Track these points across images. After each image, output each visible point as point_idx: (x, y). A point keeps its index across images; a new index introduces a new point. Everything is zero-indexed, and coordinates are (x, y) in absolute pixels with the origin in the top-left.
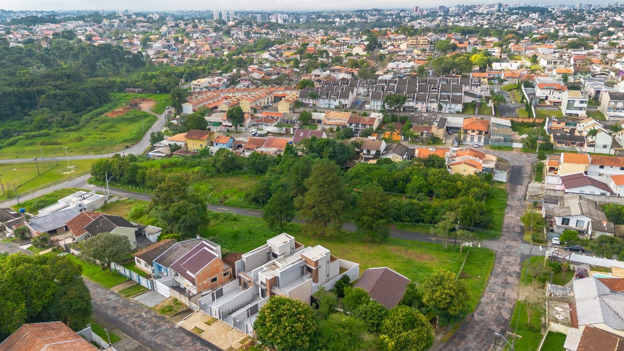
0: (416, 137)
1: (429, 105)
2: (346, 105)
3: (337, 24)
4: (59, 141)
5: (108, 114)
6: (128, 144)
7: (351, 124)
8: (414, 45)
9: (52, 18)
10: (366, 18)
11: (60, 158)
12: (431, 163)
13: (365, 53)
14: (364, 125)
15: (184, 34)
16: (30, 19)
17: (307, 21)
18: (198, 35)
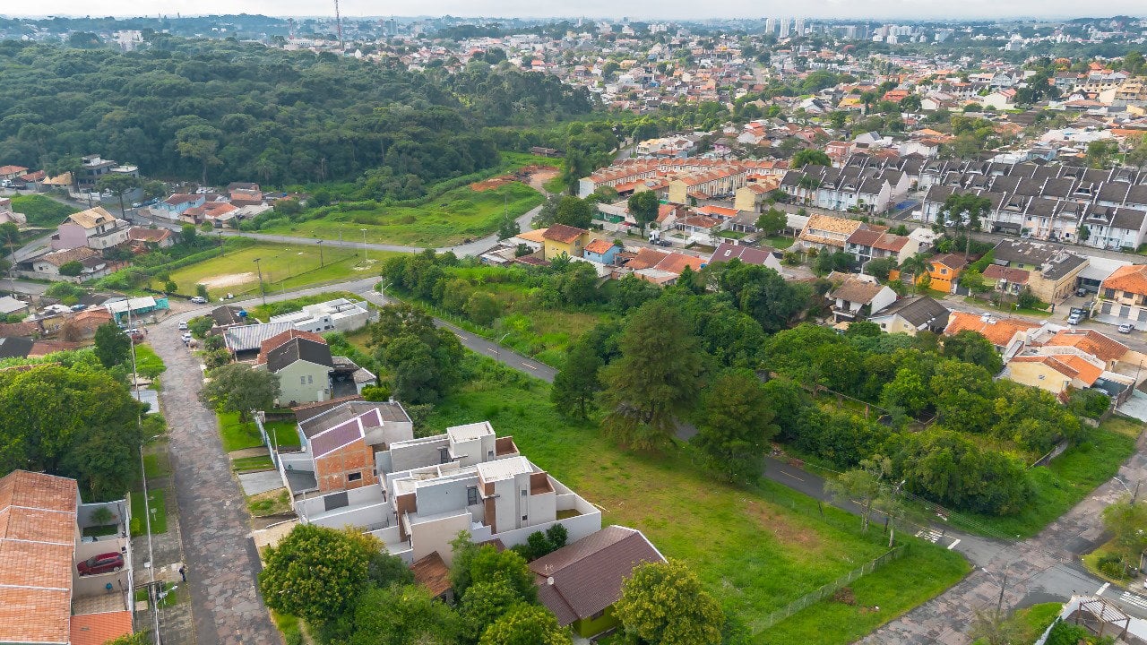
0: (985, 290)
1: (1058, 224)
2: (873, 206)
3: (1008, 47)
4: (380, 219)
5: (474, 185)
6: (471, 237)
7: (854, 246)
8: (1133, 94)
9: (494, 30)
10: (1086, 36)
11: (364, 245)
12: (959, 347)
13: (1011, 107)
14: (881, 251)
15: (684, 59)
16: (462, 29)
17: (949, 39)
18: (709, 61)
